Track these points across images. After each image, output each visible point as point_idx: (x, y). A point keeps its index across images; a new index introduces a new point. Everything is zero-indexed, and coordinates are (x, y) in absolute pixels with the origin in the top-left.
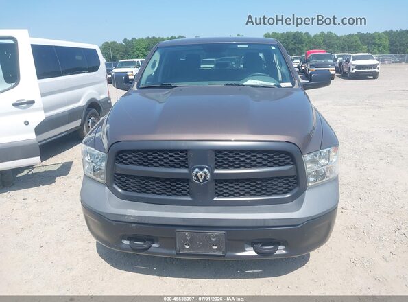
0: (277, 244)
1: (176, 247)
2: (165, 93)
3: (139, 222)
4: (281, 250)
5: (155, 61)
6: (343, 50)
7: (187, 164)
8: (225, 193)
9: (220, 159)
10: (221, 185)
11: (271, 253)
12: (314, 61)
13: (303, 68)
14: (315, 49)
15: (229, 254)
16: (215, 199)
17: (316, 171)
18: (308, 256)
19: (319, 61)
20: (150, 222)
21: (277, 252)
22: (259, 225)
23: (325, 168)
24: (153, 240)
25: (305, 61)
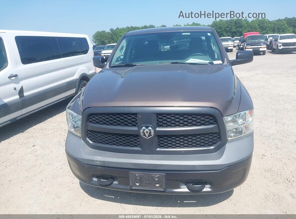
0: (204, 183)
1: (129, 184)
2: (128, 70)
3: (103, 165)
4: (207, 189)
5: (123, 47)
6: (274, 32)
7: (137, 124)
8: (165, 145)
9: (161, 120)
10: (162, 139)
11: (200, 190)
12: (250, 41)
13: (241, 46)
14: (252, 31)
15: (168, 190)
16: (158, 149)
17: (236, 129)
18: (232, 192)
19: (254, 41)
20: (111, 166)
21: (205, 190)
22: (189, 169)
23: (242, 126)
24: (114, 178)
25: (243, 41)
